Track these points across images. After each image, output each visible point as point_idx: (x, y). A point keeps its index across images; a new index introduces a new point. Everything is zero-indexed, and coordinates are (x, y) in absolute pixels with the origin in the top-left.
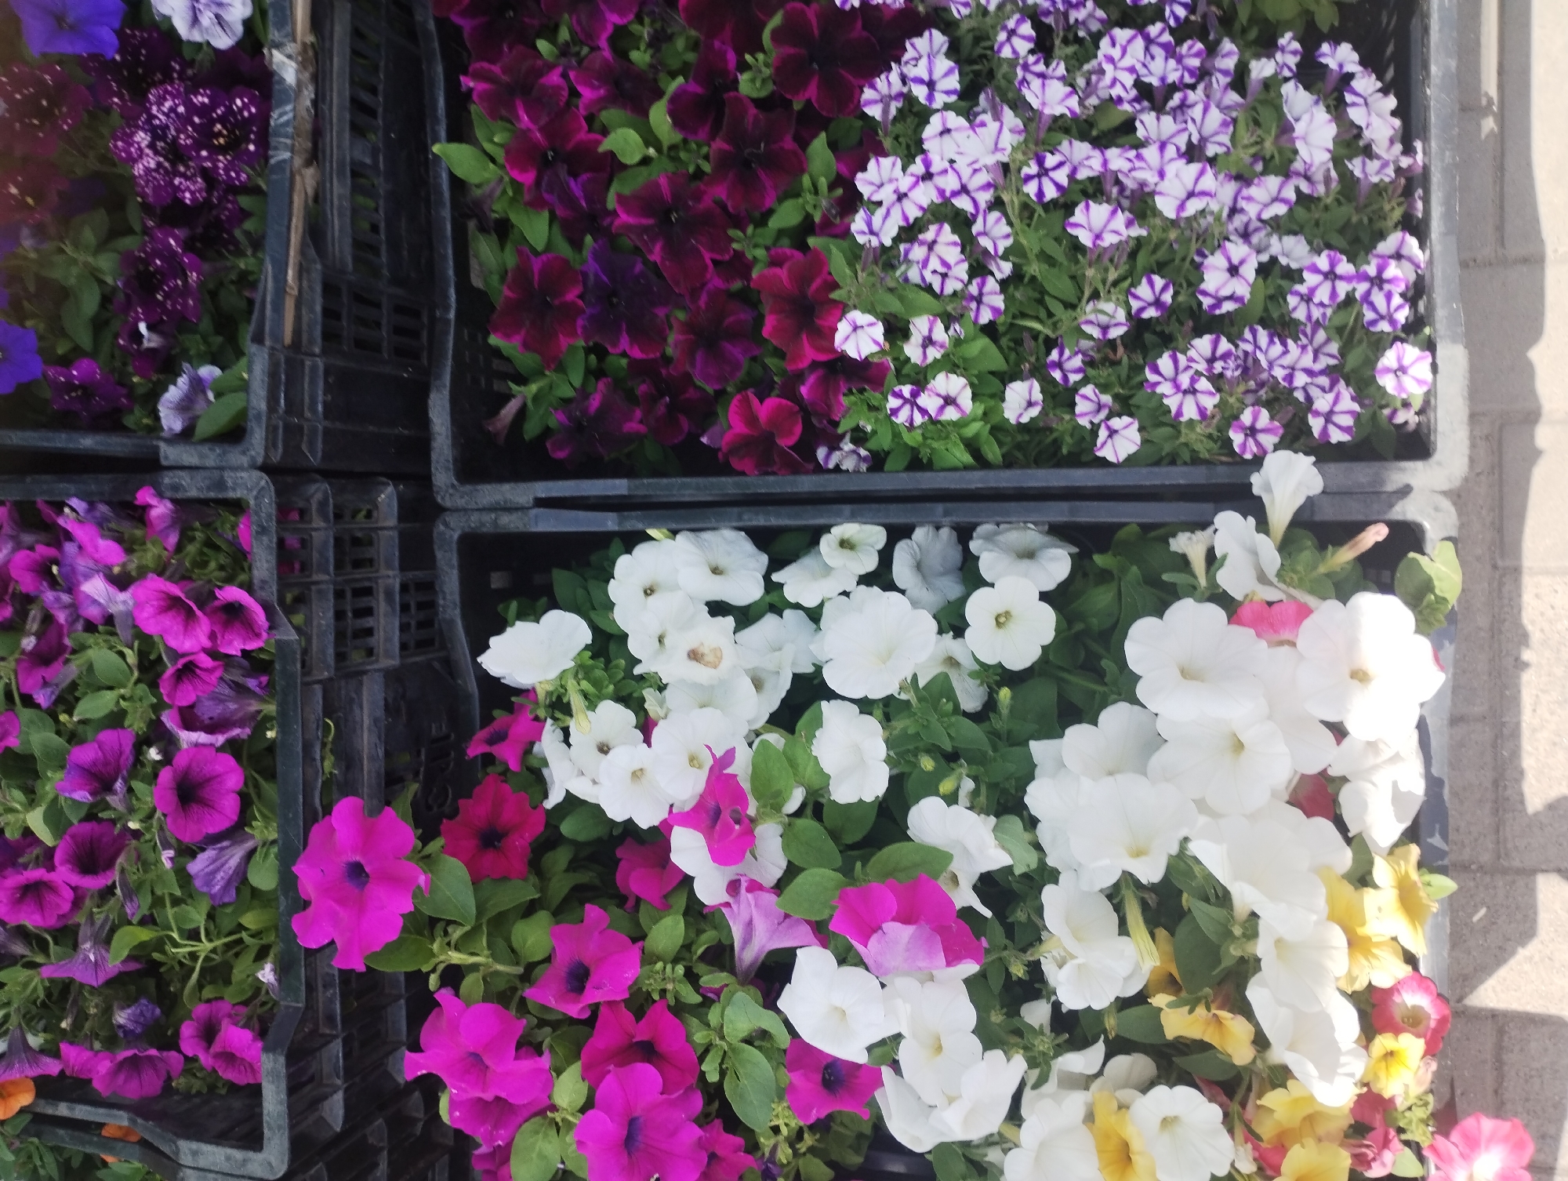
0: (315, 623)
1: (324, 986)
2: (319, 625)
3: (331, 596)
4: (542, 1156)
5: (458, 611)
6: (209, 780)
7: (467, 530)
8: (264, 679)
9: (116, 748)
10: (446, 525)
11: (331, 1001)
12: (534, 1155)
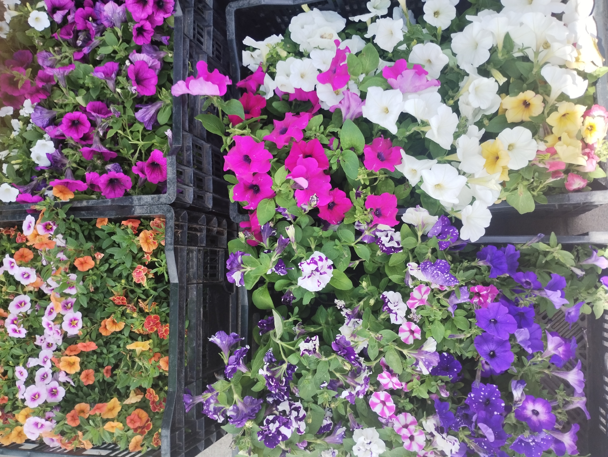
0: (186, 22)
1: (187, 151)
2: (188, 23)
3: (193, 12)
4: (268, 210)
5: (234, 36)
6: (145, 79)
7: (238, 8)
8: (168, 37)
9: (111, 69)
10: (230, 7)
11: (189, 156)
12: (265, 210)
